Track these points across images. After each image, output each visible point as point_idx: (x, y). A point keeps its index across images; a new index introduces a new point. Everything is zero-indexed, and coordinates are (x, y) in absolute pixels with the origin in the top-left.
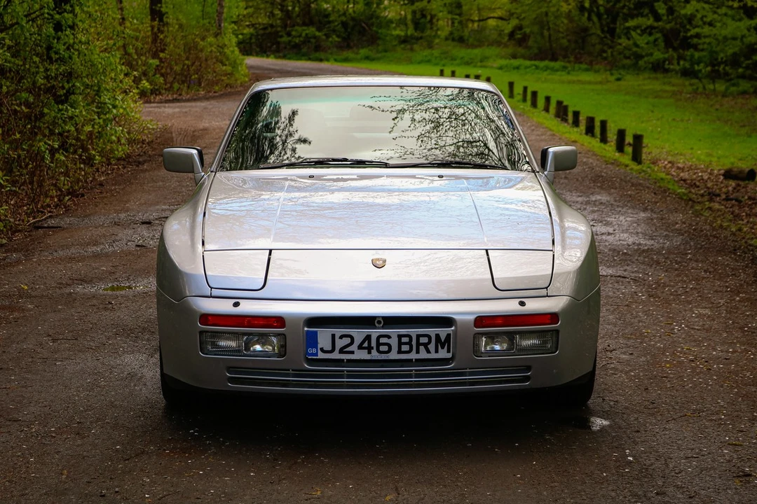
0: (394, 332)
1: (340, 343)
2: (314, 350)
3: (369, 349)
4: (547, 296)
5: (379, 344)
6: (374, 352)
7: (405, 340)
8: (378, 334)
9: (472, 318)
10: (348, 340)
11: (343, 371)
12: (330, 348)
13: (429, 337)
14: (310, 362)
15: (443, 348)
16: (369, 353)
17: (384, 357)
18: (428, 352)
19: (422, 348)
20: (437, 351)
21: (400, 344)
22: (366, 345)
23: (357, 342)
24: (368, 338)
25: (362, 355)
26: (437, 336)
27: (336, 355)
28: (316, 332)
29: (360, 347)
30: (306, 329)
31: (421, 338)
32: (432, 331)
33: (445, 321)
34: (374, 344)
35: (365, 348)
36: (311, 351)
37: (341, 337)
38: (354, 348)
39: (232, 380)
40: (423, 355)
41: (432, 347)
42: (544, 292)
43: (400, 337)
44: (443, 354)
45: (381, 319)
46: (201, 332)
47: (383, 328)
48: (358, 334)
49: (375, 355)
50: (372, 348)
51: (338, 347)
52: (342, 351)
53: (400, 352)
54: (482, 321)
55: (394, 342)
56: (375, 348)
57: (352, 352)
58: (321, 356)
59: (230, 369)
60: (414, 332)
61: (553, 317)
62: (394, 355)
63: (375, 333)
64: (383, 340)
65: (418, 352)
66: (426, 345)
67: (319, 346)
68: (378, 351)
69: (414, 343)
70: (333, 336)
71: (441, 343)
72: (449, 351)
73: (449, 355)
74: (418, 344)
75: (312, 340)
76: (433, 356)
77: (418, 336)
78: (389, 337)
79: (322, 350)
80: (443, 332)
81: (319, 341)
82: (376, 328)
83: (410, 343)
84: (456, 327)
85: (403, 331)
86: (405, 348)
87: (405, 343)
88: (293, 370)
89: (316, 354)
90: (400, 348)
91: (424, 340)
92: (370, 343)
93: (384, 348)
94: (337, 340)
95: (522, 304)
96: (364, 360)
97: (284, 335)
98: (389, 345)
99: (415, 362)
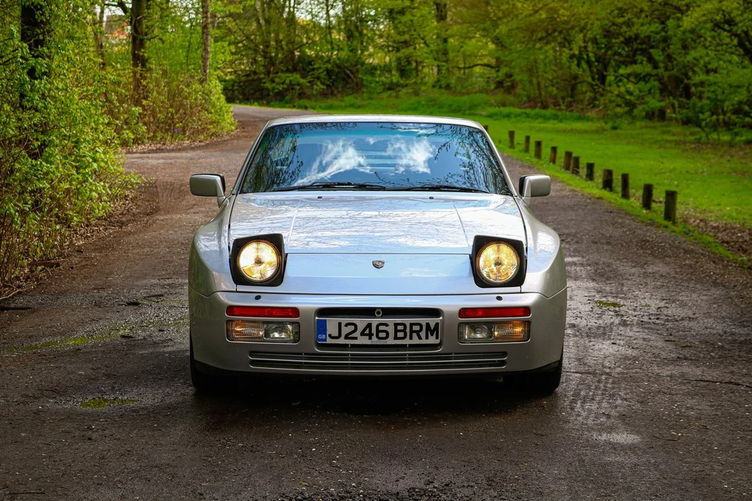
0: (391, 321)
1: (345, 331)
2: (324, 336)
3: (370, 335)
4: (521, 292)
5: (378, 331)
6: (374, 338)
7: (400, 328)
8: (378, 323)
9: (457, 310)
10: (351, 328)
11: (347, 355)
12: (337, 335)
13: (421, 325)
14: (320, 346)
15: (432, 335)
16: (370, 338)
17: (382, 342)
18: (420, 338)
19: (415, 335)
20: (427, 338)
21: (396, 331)
22: (367, 332)
23: (360, 330)
24: (369, 326)
25: (364, 340)
26: (428, 325)
27: (342, 341)
28: (326, 320)
29: (363, 334)
31: (414, 327)
32: (423, 321)
33: (435, 312)
34: (374, 331)
35: (366, 335)
36: (320, 337)
37: (346, 325)
38: (357, 334)
39: (253, 362)
40: (416, 341)
41: (423, 334)
42: (518, 289)
43: (396, 325)
44: (432, 340)
45: (380, 310)
46: (228, 322)
47: (382, 317)
48: (361, 322)
49: (375, 341)
50: (373, 335)
51: (344, 334)
52: (347, 337)
53: (396, 338)
54: (464, 312)
55: (391, 329)
56: (375, 335)
57: (356, 338)
58: (329, 341)
59: (252, 353)
60: (408, 321)
61: (526, 310)
62: (391, 341)
63: (375, 321)
64: (381, 328)
65: (411, 338)
66: (418, 332)
67: (328, 333)
68: (378, 337)
69: (408, 330)
70: (340, 324)
71: (431, 331)
72: (437, 338)
73: (438, 341)
74: (412, 332)
75: (322, 327)
76: (424, 341)
77: (412, 325)
78: (387, 325)
79: (330, 336)
80: (432, 321)
81: (328, 328)
82: (375, 317)
83: (404, 331)
84: (443, 317)
85: (399, 320)
86: (400, 335)
87: (400, 331)
88: (305, 354)
89: (325, 340)
90: (396, 334)
91: (416, 328)
92: (370, 330)
93: (382, 335)
94: (343, 327)
95: (499, 299)
96: (366, 345)
97: (298, 323)
98: (387, 332)
99: (408, 347)
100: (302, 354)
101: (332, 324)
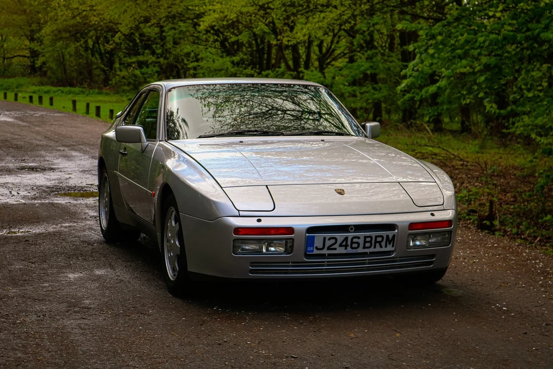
0: (362, 234)
1: (328, 243)
2: (312, 248)
3: (346, 246)
4: (444, 210)
5: (352, 243)
6: (349, 248)
7: (368, 239)
8: (353, 236)
9: (408, 224)
10: (333, 241)
11: (324, 262)
12: (322, 247)
13: (382, 237)
14: (307, 256)
15: (390, 244)
16: (346, 249)
17: (354, 251)
18: (381, 247)
19: (378, 245)
20: (386, 246)
21: (365, 242)
22: (344, 244)
23: (339, 242)
24: (346, 239)
25: (341, 250)
26: (388, 236)
27: (325, 251)
28: (314, 236)
29: (341, 245)
30: (307, 235)
31: (378, 238)
32: (384, 233)
33: (391, 227)
34: (349, 243)
35: (343, 246)
36: (310, 249)
37: (329, 239)
38: (336, 246)
39: (252, 271)
40: (378, 249)
41: (383, 244)
42: (441, 207)
43: (365, 237)
44: (390, 248)
45: (353, 227)
46: (235, 240)
47: (354, 232)
48: (340, 236)
49: (349, 250)
50: (348, 246)
51: (327, 246)
52: (329, 248)
53: (364, 247)
54: (413, 225)
55: (361, 241)
56: (349, 245)
57: (335, 249)
58: (316, 252)
59: (253, 263)
60: (373, 234)
61: (448, 223)
62: (360, 250)
63: (350, 235)
64: (355, 240)
65: (375, 247)
66: (380, 243)
67: (315, 245)
68: (352, 247)
69: (373, 241)
70: (325, 238)
71: (390, 241)
72: (393, 246)
73: (393, 249)
74: (376, 242)
75: (310, 242)
76: (384, 249)
77: (376, 237)
78: (359, 238)
79: (317, 248)
80: (390, 234)
81: (315, 242)
82: (350, 232)
83: (370, 242)
84: (398, 230)
85: (368, 234)
86: (368, 245)
87: (368, 242)
88: (292, 263)
89: (313, 251)
90: (364, 245)
91: (379, 239)
92: (347, 242)
93: (355, 245)
94: (327, 241)
95: (433, 215)
96: (342, 254)
97: (293, 239)
98: (358, 243)
99: (372, 254)
100: (289, 263)
101: (319, 238)
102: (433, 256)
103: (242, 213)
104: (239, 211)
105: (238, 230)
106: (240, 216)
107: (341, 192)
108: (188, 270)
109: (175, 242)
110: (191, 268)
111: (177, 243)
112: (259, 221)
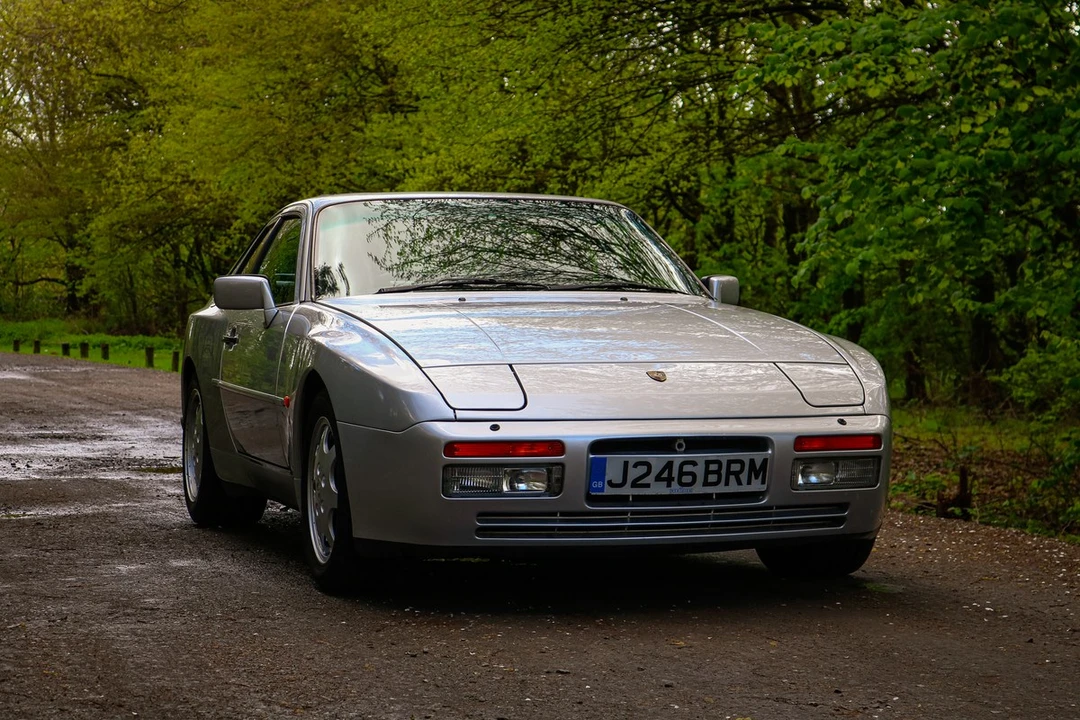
0: (701, 457)
1: (633, 474)
2: (600, 484)
3: (669, 480)
4: (865, 415)
5: (681, 473)
6: (675, 484)
7: (713, 467)
8: (682, 460)
9: (792, 439)
10: (643, 470)
11: (627, 512)
12: (619, 480)
13: (741, 462)
14: (591, 499)
15: (756, 478)
16: (669, 485)
17: (686, 491)
18: (739, 483)
19: (732, 478)
20: (749, 483)
21: (707, 472)
22: (665, 475)
23: (655, 471)
24: (669, 465)
25: (660, 489)
26: (752, 461)
27: (627, 490)
28: (605, 459)
29: (658, 478)
30: (591, 456)
31: (732, 465)
32: (745, 456)
33: (758, 443)
34: (675, 474)
35: (663, 480)
36: (595, 485)
37: (635, 466)
38: (650, 479)
39: (481, 531)
40: (733, 488)
41: (744, 477)
42: (860, 409)
43: (708, 463)
44: (756, 486)
45: (682, 442)
46: (446, 467)
47: (685, 452)
48: (657, 460)
49: (676, 489)
50: (673, 479)
51: (629, 481)
52: (634, 484)
53: (706, 483)
54: (802, 441)
55: (699, 470)
56: (676, 479)
57: (648, 486)
58: (609, 491)
59: (482, 515)
60: (724, 456)
61: (874, 439)
62: (698, 489)
63: (678, 458)
64: (687, 468)
65: (727, 484)
66: (737, 474)
67: (607, 478)
68: (681, 484)
69: (724, 471)
70: (626, 464)
71: (758, 471)
72: (763, 482)
73: (763, 488)
74: (729, 473)
75: (597, 470)
76: (745, 488)
77: (730, 462)
78: (694, 463)
79: (610, 484)
80: (758, 457)
81: (607, 471)
82: (676, 452)
83: (718, 472)
84: (773, 451)
85: (712, 456)
86: (712, 478)
87: (713, 472)
88: (562, 514)
89: (602, 490)
90: (706, 478)
91: (735, 467)
92: (670, 473)
93: (687, 479)
94: (630, 469)
95: (842, 422)
96: (661, 496)
97: (562, 465)
98: (693, 475)
99: (722, 497)
100: (555, 514)
101: (614, 463)
102: (843, 507)
103: (460, 414)
104: (454, 409)
105: (453, 446)
106: (456, 420)
107: (659, 378)
108: (355, 535)
109: (328, 485)
110: (359, 532)
111: (333, 486)
112: (495, 428)
